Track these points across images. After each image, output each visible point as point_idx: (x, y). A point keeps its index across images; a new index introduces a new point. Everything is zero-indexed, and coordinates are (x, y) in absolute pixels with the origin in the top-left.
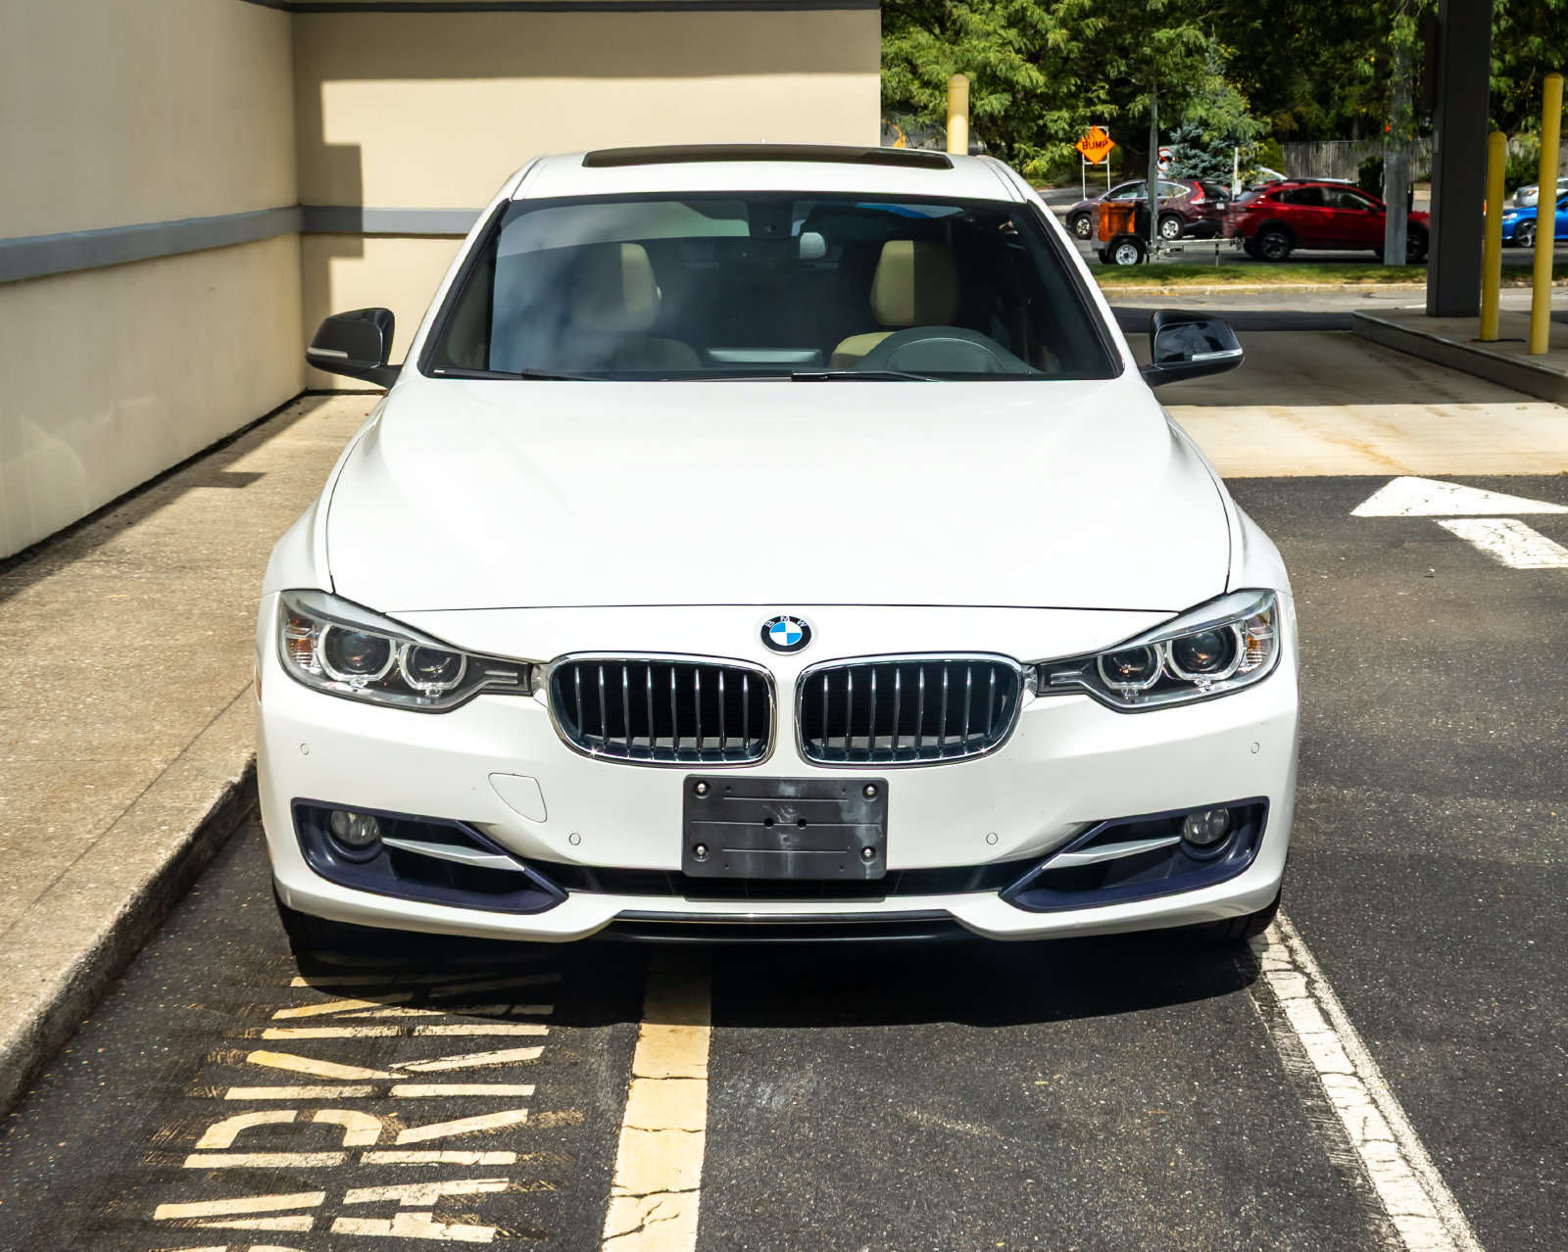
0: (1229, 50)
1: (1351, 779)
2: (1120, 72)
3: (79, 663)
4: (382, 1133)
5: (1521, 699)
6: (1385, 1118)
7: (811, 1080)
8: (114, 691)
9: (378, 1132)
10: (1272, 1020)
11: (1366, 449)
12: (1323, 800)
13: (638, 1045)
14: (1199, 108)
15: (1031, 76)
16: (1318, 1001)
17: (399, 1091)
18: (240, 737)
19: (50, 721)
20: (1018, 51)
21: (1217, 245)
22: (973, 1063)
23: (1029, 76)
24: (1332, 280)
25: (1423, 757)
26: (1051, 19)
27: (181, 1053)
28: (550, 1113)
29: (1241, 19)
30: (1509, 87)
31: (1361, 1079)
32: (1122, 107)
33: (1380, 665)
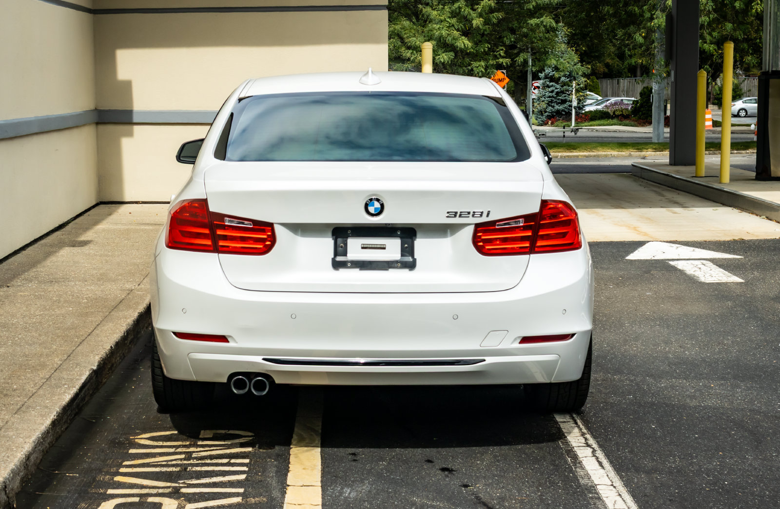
0: (569, 30)
1: (618, 371)
2: (511, 41)
3: (11, 321)
4: (178, 506)
5: (702, 339)
6: (624, 501)
7: (367, 487)
8: (31, 333)
9: (177, 505)
10: (576, 465)
11: (635, 229)
12: (605, 380)
13: (289, 474)
14: (553, 60)
15: (464, 43)
16: (597, 458)
17: (183, 490)
18: (94, 351)
19: (4, 344)
20: (458, 30)
21: (564, 132)
22: (440, 480)
23: (463, 43)
24: (625, 150)
25: (653, 363)
26: (474, 13)
27: (84, 477)
28: (252, 499)
29: (574, 13)
30: (715, 50)
31: (615, 487)
32: (512, 60)
33: (635, 324)
